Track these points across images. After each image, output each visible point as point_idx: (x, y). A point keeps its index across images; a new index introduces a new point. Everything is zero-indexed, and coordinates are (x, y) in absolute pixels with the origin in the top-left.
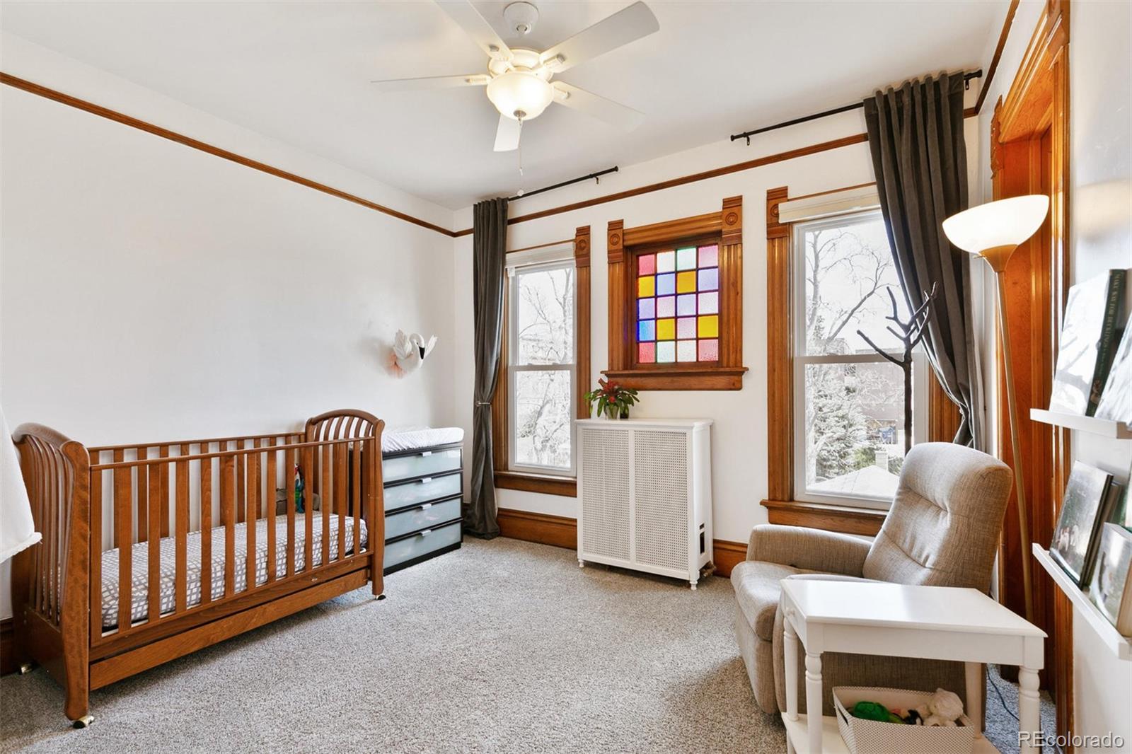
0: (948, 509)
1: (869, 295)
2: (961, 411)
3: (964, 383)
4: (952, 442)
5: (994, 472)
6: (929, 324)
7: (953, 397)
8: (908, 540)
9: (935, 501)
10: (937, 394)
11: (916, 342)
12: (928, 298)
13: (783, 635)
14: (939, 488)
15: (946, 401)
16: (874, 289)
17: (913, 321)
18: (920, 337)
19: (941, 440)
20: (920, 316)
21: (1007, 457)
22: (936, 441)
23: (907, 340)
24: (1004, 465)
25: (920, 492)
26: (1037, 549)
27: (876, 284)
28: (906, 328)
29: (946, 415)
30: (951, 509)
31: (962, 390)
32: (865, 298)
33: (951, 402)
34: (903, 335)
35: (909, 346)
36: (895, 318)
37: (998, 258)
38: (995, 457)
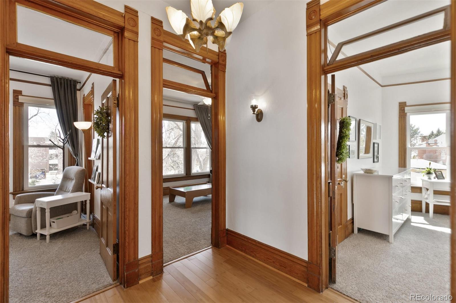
0: (74, 179)
1: (35, 115)
2: (76, 160)
3: (77, 153)
4: (74, 166)
5: (83, 170)
6: (69, 139)
7: (74, 156)
8: (65, 189)
9: (71, 178)
10: (70, 156)
11: (66, 143)
12: (69, 133)
13: (36, 212)
14: (72, 175)
15: (72, 157)
16: (37, 113)
17: (65, 139)
18: (66, 142)
19: (71, 166)
20: (66, 137)
21: (85, 167)
22: (70, 166)
23: (63, 143)
24: (85, 169)
25: (68, 177)
26: (89, 180)
27: (38, 112)
28: (63, 140)
29: (72, 161)
30: (75, 178)
31: (76, 155)
32: (33, 117)
33: (74, 158)
34: (62, 141)
35: (64, 144)
36: (60, 137)
37: (84, 131)
38: (84, 167)
